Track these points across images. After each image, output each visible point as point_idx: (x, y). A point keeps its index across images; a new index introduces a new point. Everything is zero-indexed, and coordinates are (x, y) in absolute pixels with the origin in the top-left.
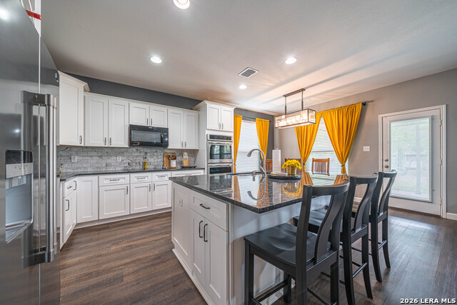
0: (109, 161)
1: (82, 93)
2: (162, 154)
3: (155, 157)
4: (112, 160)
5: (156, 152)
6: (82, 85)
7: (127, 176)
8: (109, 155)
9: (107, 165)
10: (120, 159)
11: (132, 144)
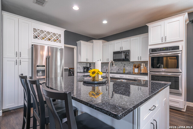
0: (112, 68)
2: (133, 64)
3: (129, 67)
5: (130, 63)
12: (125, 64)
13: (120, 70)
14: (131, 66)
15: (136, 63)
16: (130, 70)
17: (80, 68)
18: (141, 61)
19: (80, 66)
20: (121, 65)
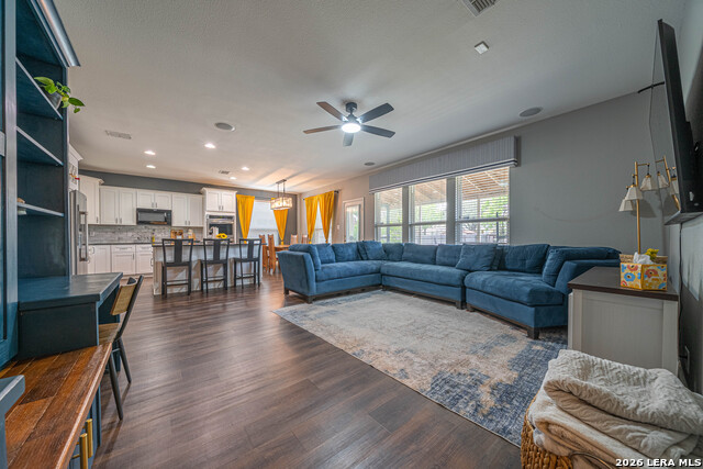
0: (121, 236)
1: (98, 186)
4: (123, 235)
5: (163, 229)
6: (97, 181)
7: (133, 246)
8: (120, 231)
9: (119, 239)
10: (130, 234)
11: (139, 222)
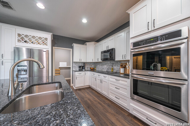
2: (120, 64)
3: (117, 66)
5: (117, 63)
12: (113, 64)
13: (109, 69)
14: (119, 66)
15: (123, 62)
16: (117, 70)
17: (76, 67)
18: (125, 60)
19: (75, 65)
20: (110, 64)
